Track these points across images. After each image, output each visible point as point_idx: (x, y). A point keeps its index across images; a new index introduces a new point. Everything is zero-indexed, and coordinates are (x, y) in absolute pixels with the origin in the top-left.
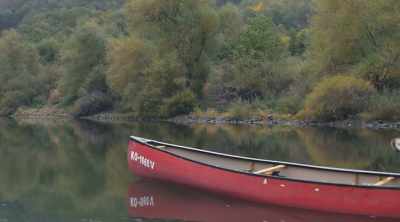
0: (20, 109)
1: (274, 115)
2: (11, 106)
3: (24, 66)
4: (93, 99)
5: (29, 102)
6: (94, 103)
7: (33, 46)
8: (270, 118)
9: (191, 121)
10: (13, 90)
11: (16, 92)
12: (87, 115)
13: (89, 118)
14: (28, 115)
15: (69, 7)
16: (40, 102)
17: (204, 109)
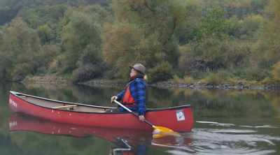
0: (27, 77)
1: (244, 81)
2: (20, 75)
3: (29, 45)
4: (87, 69)
5: (34, 71)
6: (88, 72)
7: (35, 31)
8: (240, 84)
9: (171, 85)
10: (22, 63)
11: (25, 64)
12: (83, 81)
13: (85, 83)
14: (35, 81)
15: (51, 5)
16: (42, 72)
17: (182, 77)
